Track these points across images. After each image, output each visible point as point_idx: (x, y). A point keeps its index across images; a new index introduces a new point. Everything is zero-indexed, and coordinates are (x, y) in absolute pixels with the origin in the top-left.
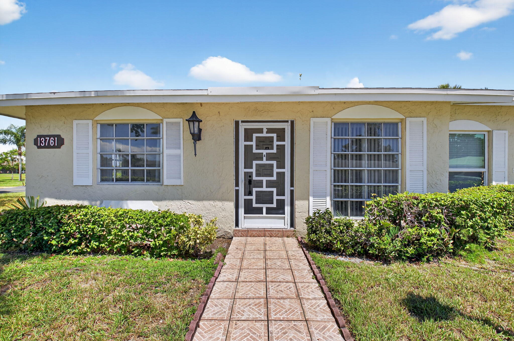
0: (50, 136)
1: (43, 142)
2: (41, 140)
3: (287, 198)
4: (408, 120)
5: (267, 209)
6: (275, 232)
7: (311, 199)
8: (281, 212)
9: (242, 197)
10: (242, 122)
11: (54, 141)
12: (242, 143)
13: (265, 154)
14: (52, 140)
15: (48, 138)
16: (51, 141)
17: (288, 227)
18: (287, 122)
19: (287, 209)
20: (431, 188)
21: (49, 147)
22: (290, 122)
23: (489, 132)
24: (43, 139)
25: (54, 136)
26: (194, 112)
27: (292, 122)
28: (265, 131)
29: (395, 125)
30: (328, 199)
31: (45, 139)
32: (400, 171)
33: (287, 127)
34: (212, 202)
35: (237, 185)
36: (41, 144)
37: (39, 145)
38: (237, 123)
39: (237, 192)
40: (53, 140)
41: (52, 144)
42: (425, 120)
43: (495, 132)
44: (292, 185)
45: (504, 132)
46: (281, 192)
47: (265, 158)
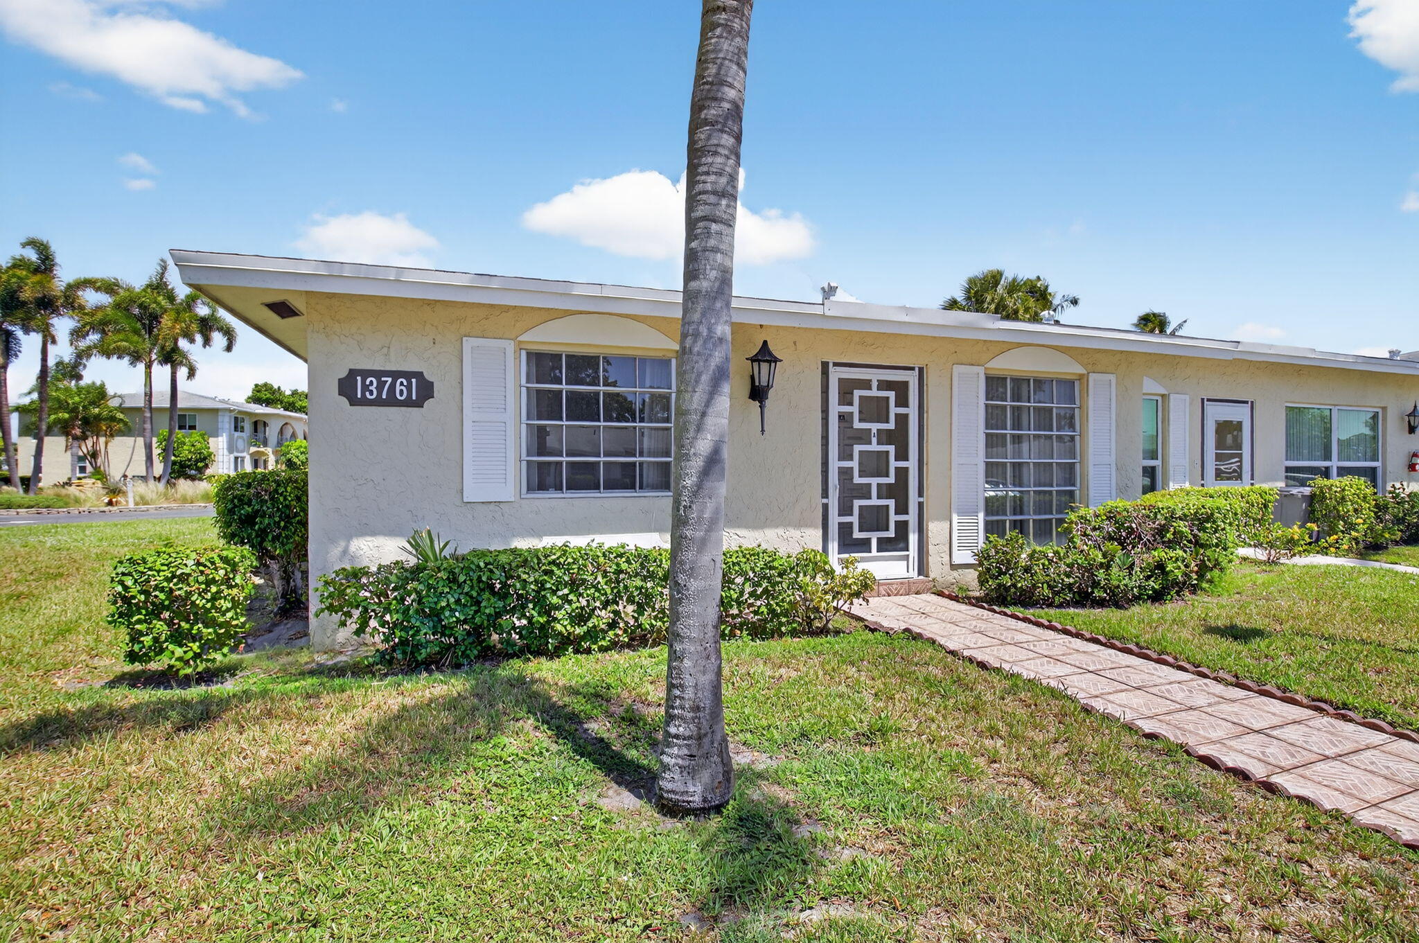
0: (396, 375)
1: (373, 388)
2: (368, 383)
3: (912, 518)
4: (1092, 377)
5: (879, 540)
6: (895, 586)
7: (955, 518)
8: (902, 545)
9: (835, 519)
10: (836, 364)
11: (409, 388)
12: (835, 409)
13: (874, 431)
14: (402, 384)
15: (390, 380)
16: (398, 388)
17: (914, 574)
18: (912, 369)
19: (913, 538)
20: (1122, 491)
21: (392, 401)
22: (917, 369)
23: (1163, 396)
24: (371, 382)
25: (408, 375)
26: (765, 343)
27: (921, 370)
28: (875, 385)
29: (1071, 383)
30: (981, 516)
31: (379, 382)
32: (1078, 466)
33: (912, 379)
34: (780, 531)
35: (825, 494)
36: (367, 394)
37: (359, 396)
38: (825, 365)
39: (825, 508)
40: (405, 383)
41: (401, 395)
42: (1112, 377)
43: (1172, 396)
44: (921, 494)
45: (1183, 397)
46: (902, 509)
47: (874, 440)
